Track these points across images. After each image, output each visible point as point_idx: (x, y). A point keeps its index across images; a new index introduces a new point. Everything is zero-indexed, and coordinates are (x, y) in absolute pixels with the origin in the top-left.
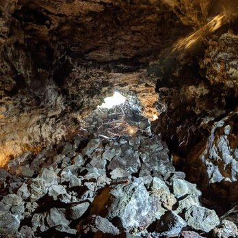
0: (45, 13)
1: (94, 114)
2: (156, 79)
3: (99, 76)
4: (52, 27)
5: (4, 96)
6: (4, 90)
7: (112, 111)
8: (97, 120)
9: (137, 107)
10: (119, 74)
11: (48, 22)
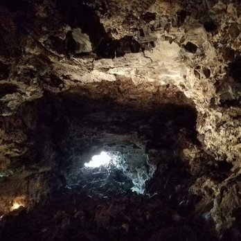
0: (61, 78)
1: (79, 172)
2: (146, 141)
3: (92, 135)
4: (63, 89)
5: (14, 148)
6: (15, 142)
7: (97, 169)
8: (81, 178)
9: (122, 167)
10: (111, 135)
11: (62, 85)
